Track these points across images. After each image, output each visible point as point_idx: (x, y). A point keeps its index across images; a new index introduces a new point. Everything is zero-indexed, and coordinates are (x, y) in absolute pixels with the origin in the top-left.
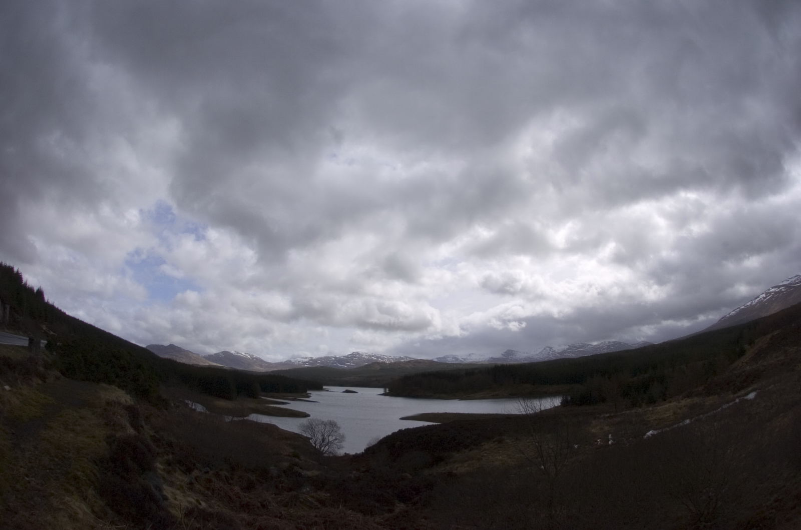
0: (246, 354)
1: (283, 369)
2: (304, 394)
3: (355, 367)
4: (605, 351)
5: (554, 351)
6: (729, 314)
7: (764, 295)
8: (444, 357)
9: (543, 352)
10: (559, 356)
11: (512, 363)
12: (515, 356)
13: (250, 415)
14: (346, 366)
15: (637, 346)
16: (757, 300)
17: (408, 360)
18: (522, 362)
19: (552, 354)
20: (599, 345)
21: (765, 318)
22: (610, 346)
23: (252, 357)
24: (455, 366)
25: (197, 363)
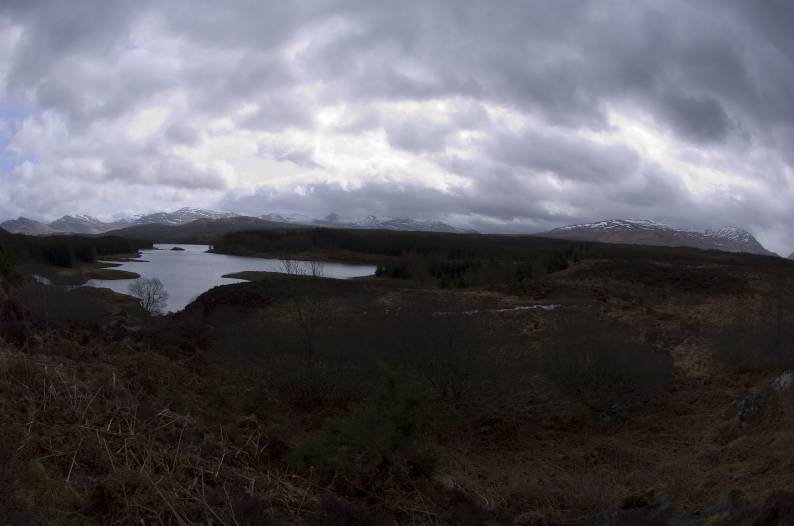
0: (84, 216)
1: (118, 229)
2: (135, 254)
3: (184, 223)
4: (429, 230)
5: (378, 221)
6: (564, 227)
7: (606, 224)
8: (269, 215)
9: (367, 221)
10: (382, 227)
11: (334, 227)
12: (339, 220)
13: (88, 282)
14: (175, 223)
15: (463, 233)
16: (596, 225)
17: (234, 216)
18: (345, 227)
19: (375, 223)
20: (424, 223)
21: (601, 243)
22: (435, 225)
23: (90, 218)
24: (278, 225)
25: (41, 233)
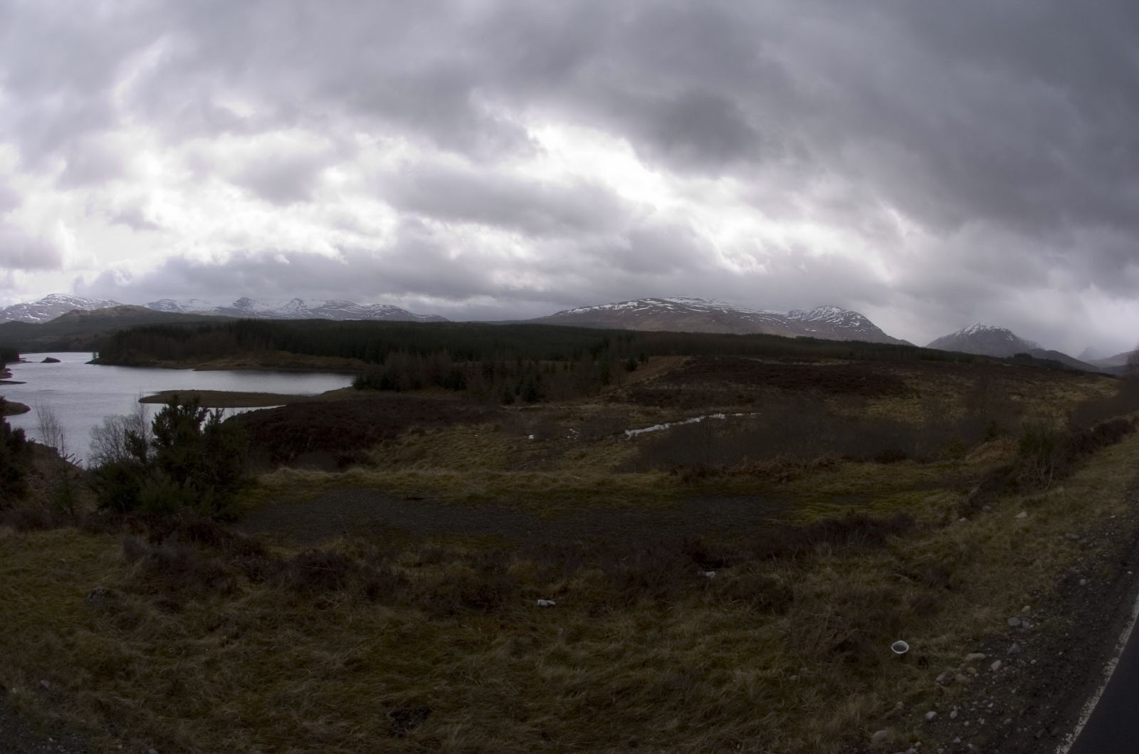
3: (50, 319)
4: (377, 318)
5: (306, 306)
6: (573, 310)
7: (636, 304)
8: (158, 303)
9: (289, 307)
10: (311, 315)
11: (245, 317)
12: (252, 307)
14: (39, 319)
15: (425, 321)
16: (621, 306)
17: (114, 306)
18: (261, 317)
19: (302, 310)
20: (368, 307)
22: (385, 311)
